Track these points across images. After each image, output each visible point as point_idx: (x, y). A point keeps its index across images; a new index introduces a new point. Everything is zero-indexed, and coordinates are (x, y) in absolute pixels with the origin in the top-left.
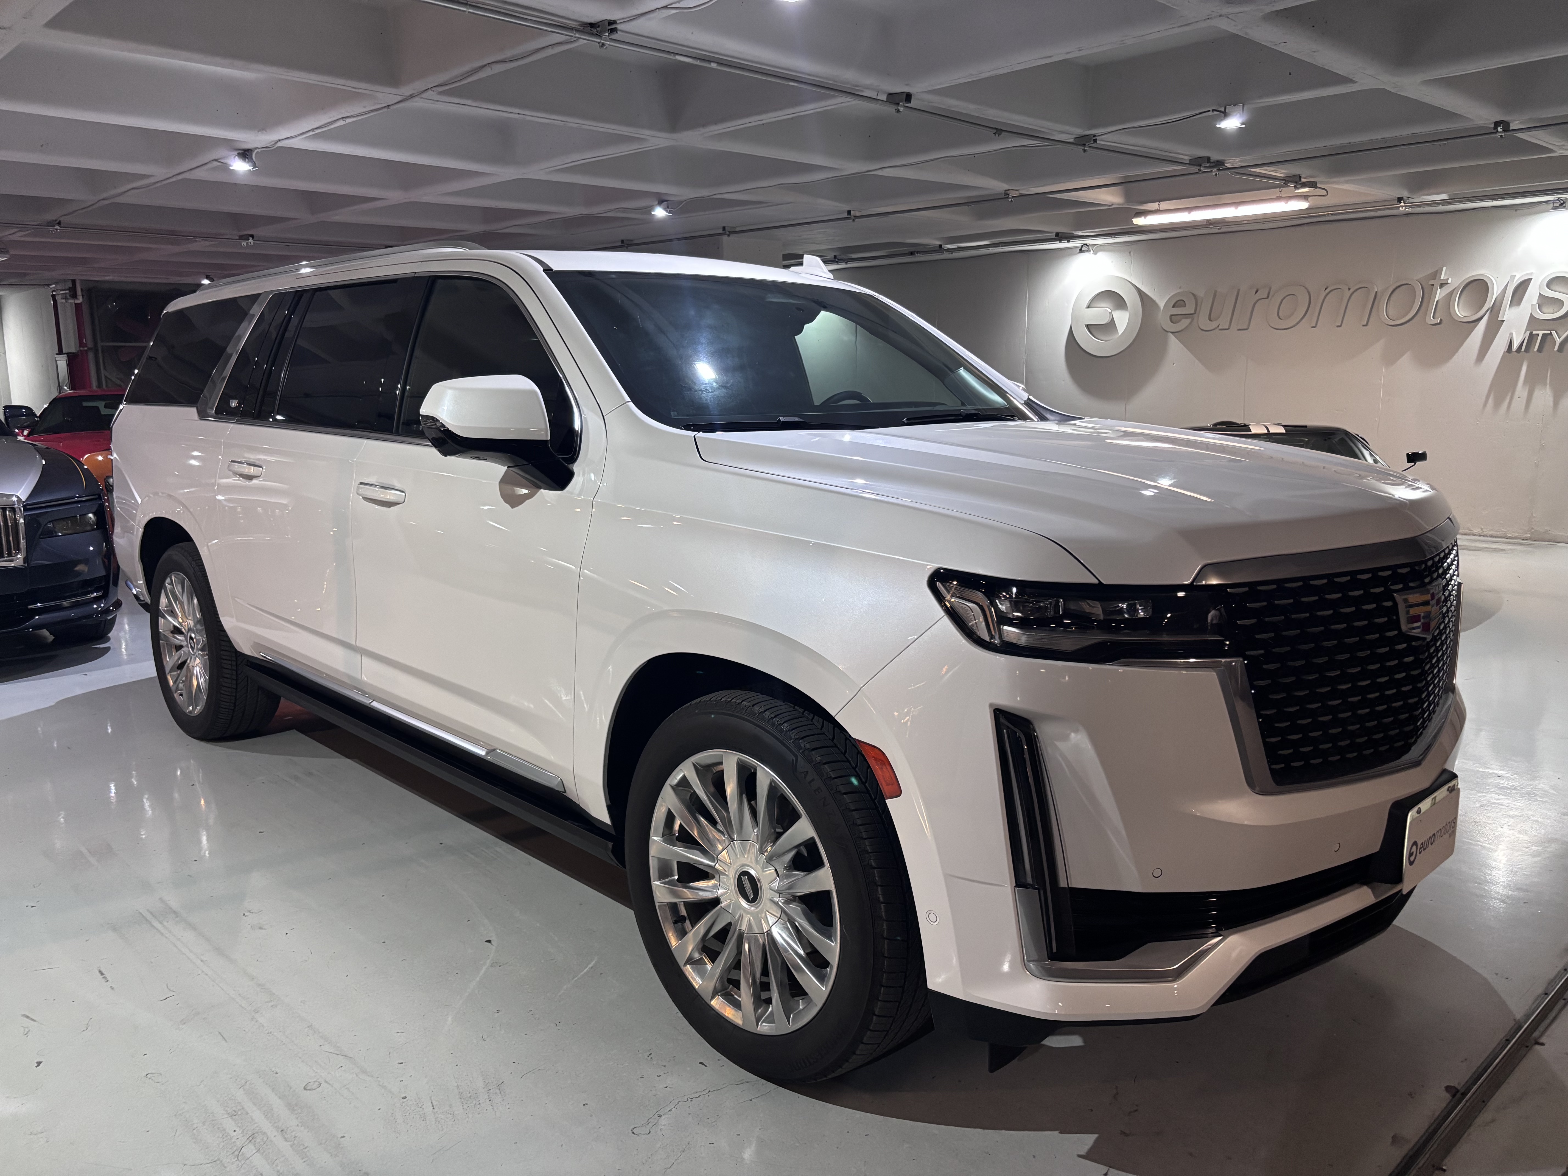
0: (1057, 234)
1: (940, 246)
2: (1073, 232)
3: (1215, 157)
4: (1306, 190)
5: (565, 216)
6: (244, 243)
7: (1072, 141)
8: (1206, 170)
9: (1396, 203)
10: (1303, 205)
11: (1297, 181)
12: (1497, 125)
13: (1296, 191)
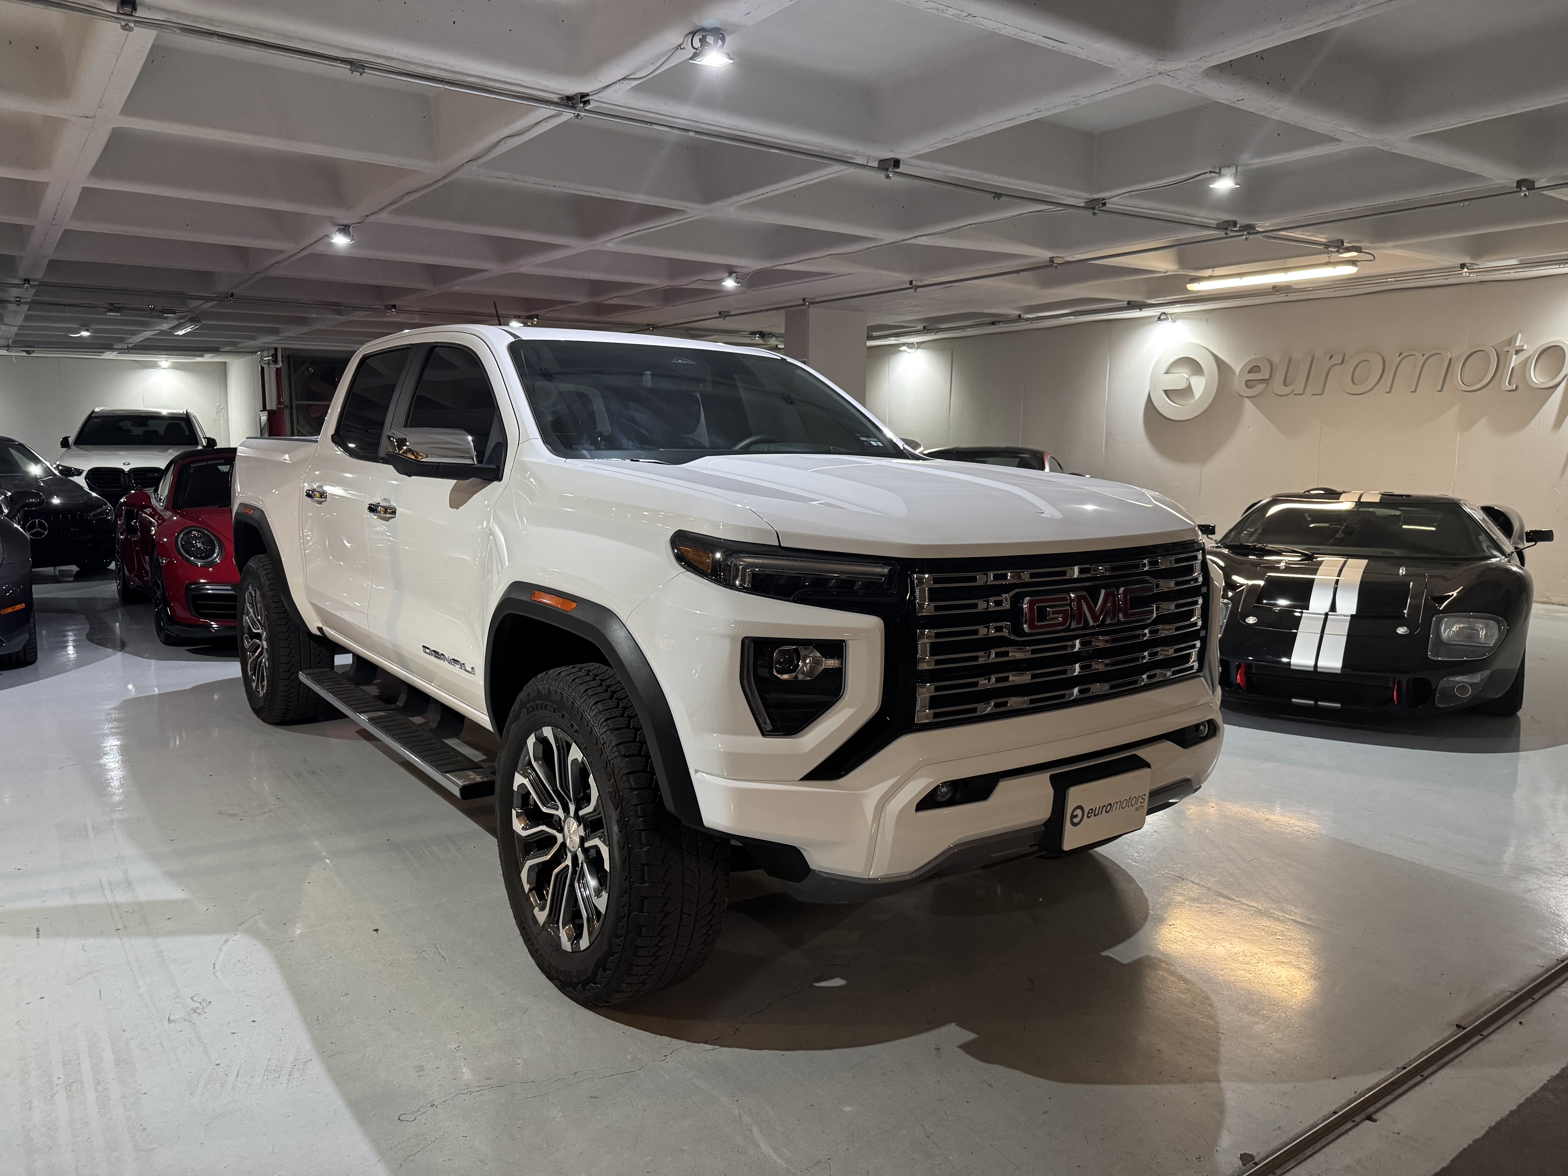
0: (1130, 303)
1: (1019, 316)
2: (1145, 301)
3: (1242, 221)
5: (655, 287)
6: (389, 312)
7: (1083, 205)
8: (1234, 234)
9: (1460, 269)
10: (1350, 270)
11: (1339, 246)
12: (1520, 183)
13: (1340, 256)
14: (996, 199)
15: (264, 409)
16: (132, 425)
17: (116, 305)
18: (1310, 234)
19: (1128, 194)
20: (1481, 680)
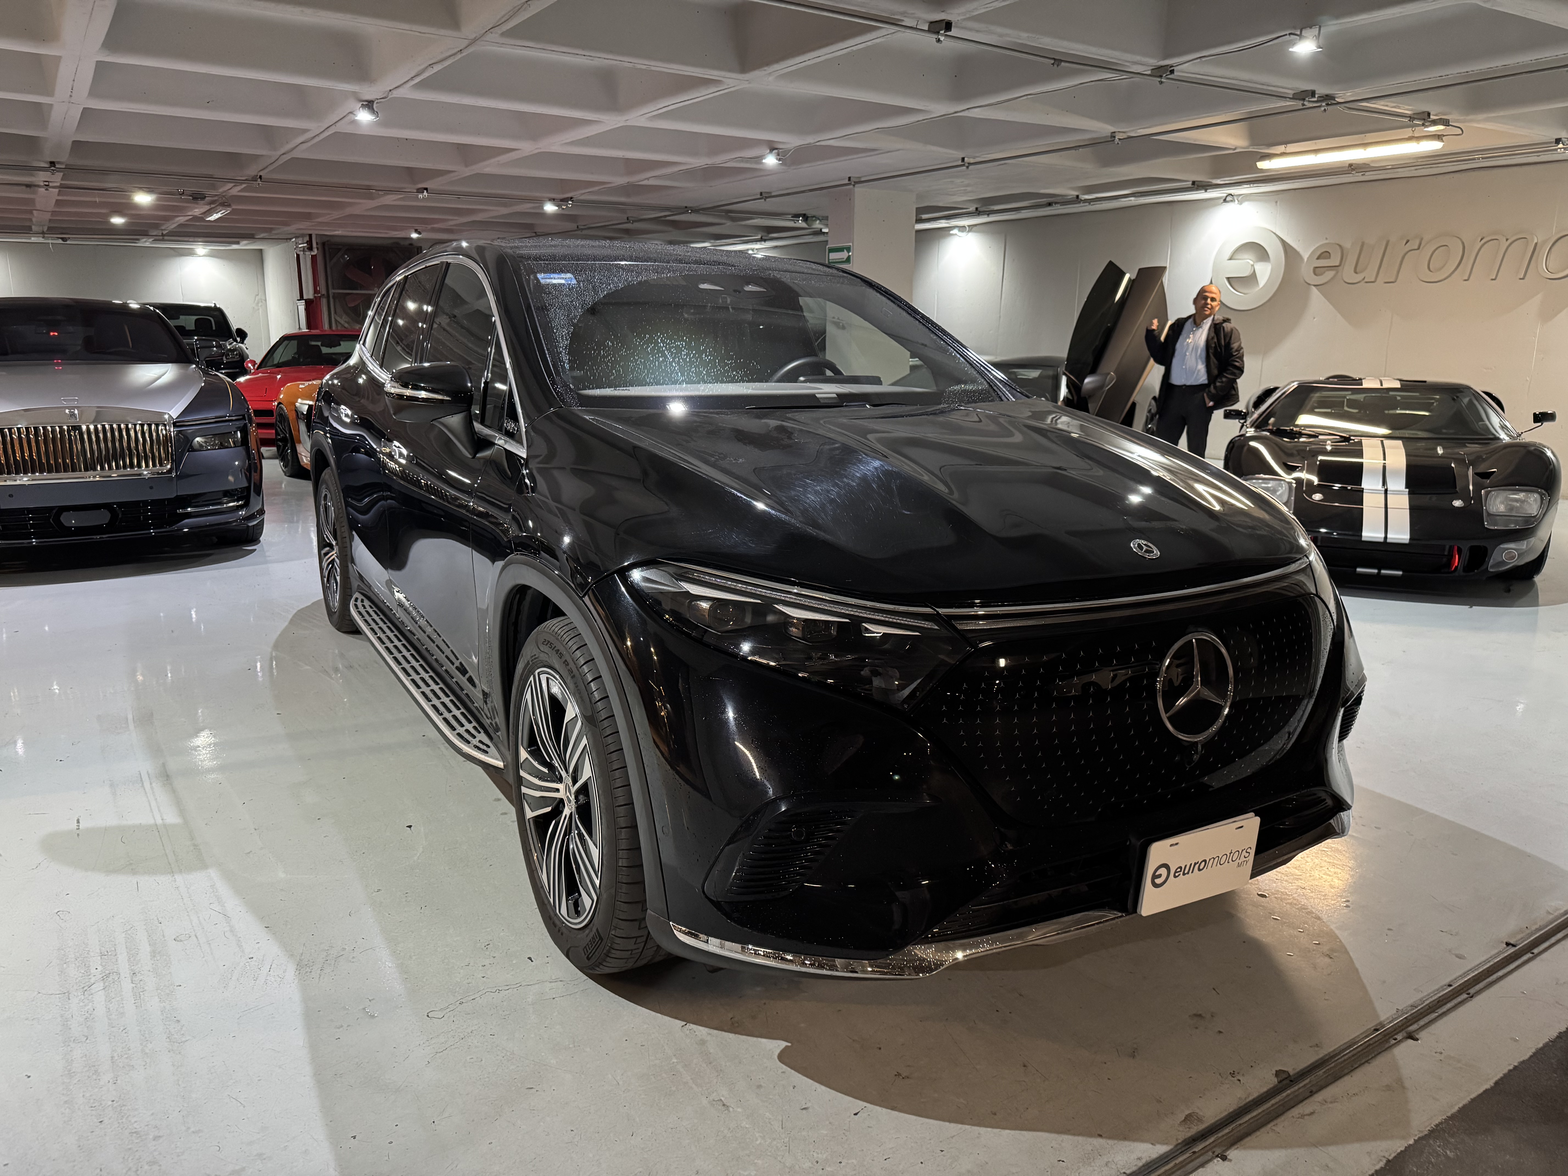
0: (1194, 183)
1: (1078, 196)
2: (1211, 180)
3: (1321, 90)
4: (1441, 127)
5: (693, 166)
6: (421, 196)
7: (1149, 72)
8: (1311, 105)
9: (1554, 145)
10: (1435, 146)
11: (1425, 118)
13: (1426, 129)
14: (1055, 66)
15: (302, 298)
18: (1394, 105)
19: (1199, 60)
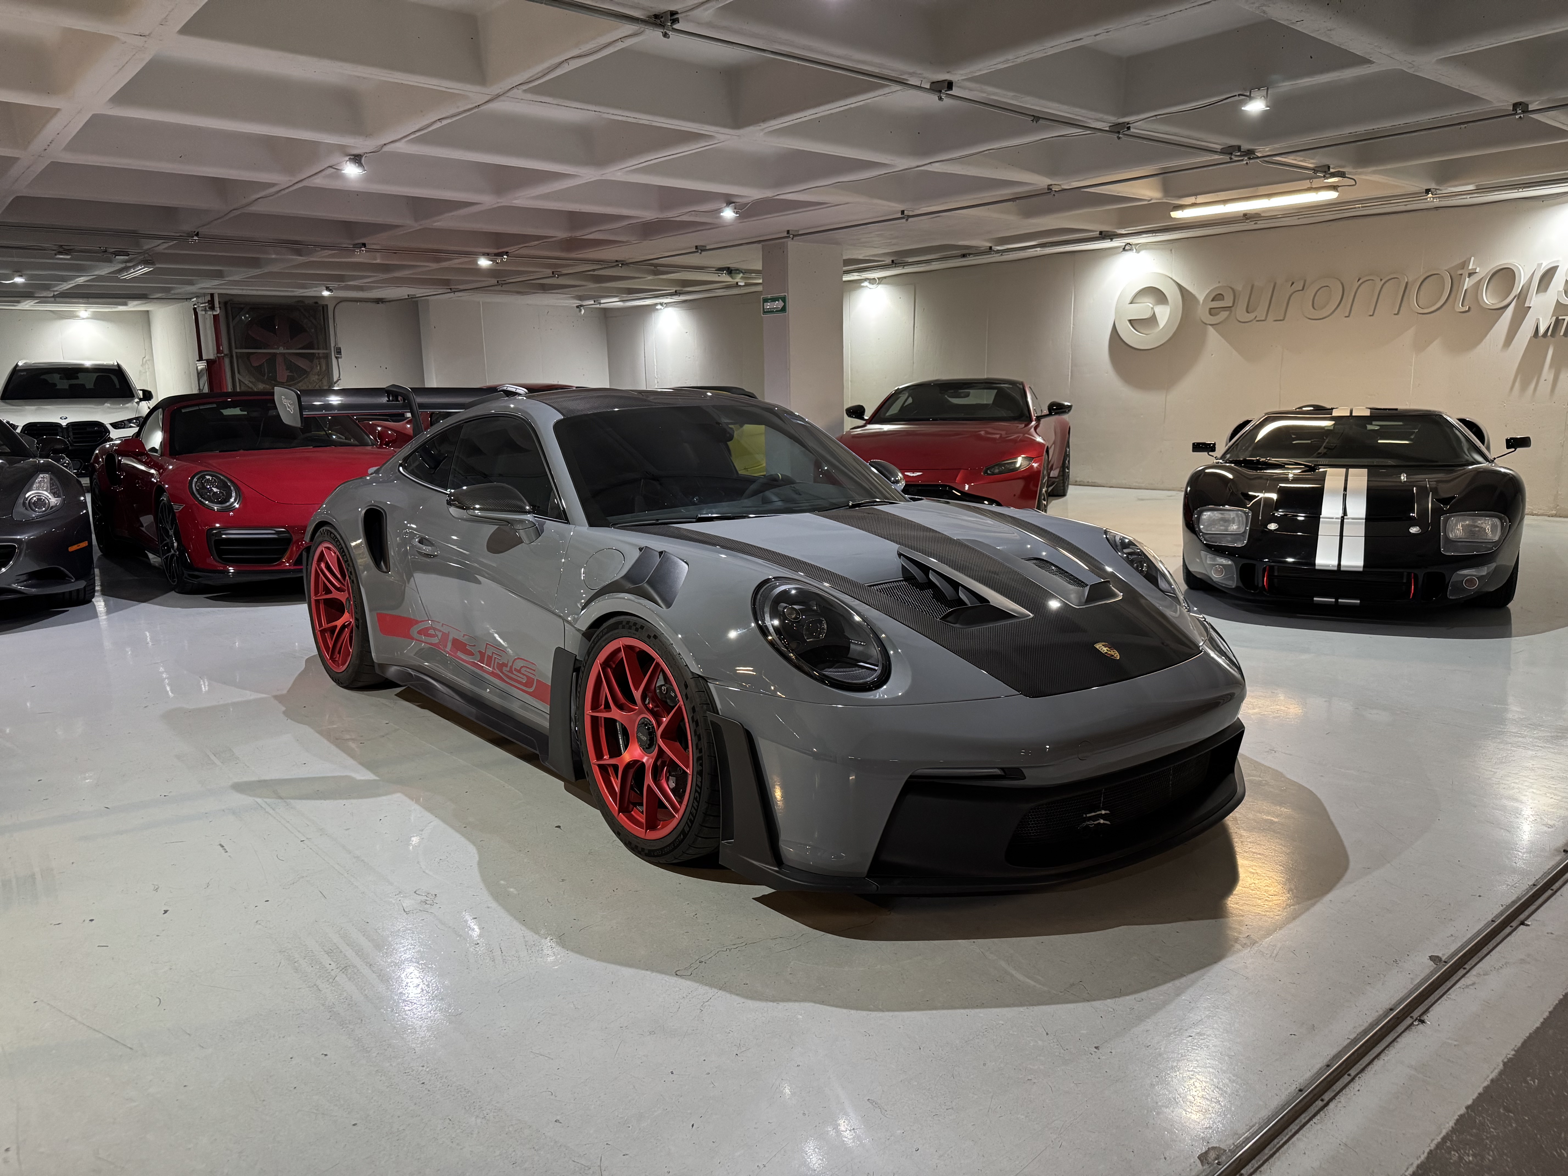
0: (1101, 233)
1: (990, 248)
2: (1116, 230)
3: (1245, 146)
4: (1335, 180)
5: (645, 220)
6: (357, 252)
7: (1107, 129)
8: (1237, 159)
9: (1425, 194)
10: (1330, 195)
11: (1325, 170)
12: (1516, 106)
13: (1326, 181)
14: (1035, 122)
15: (201, 359)
16: (61, 378)
17: (66, 247)
18: (1302, 159)
19: (1155, 118)
20: (1487, 574)
